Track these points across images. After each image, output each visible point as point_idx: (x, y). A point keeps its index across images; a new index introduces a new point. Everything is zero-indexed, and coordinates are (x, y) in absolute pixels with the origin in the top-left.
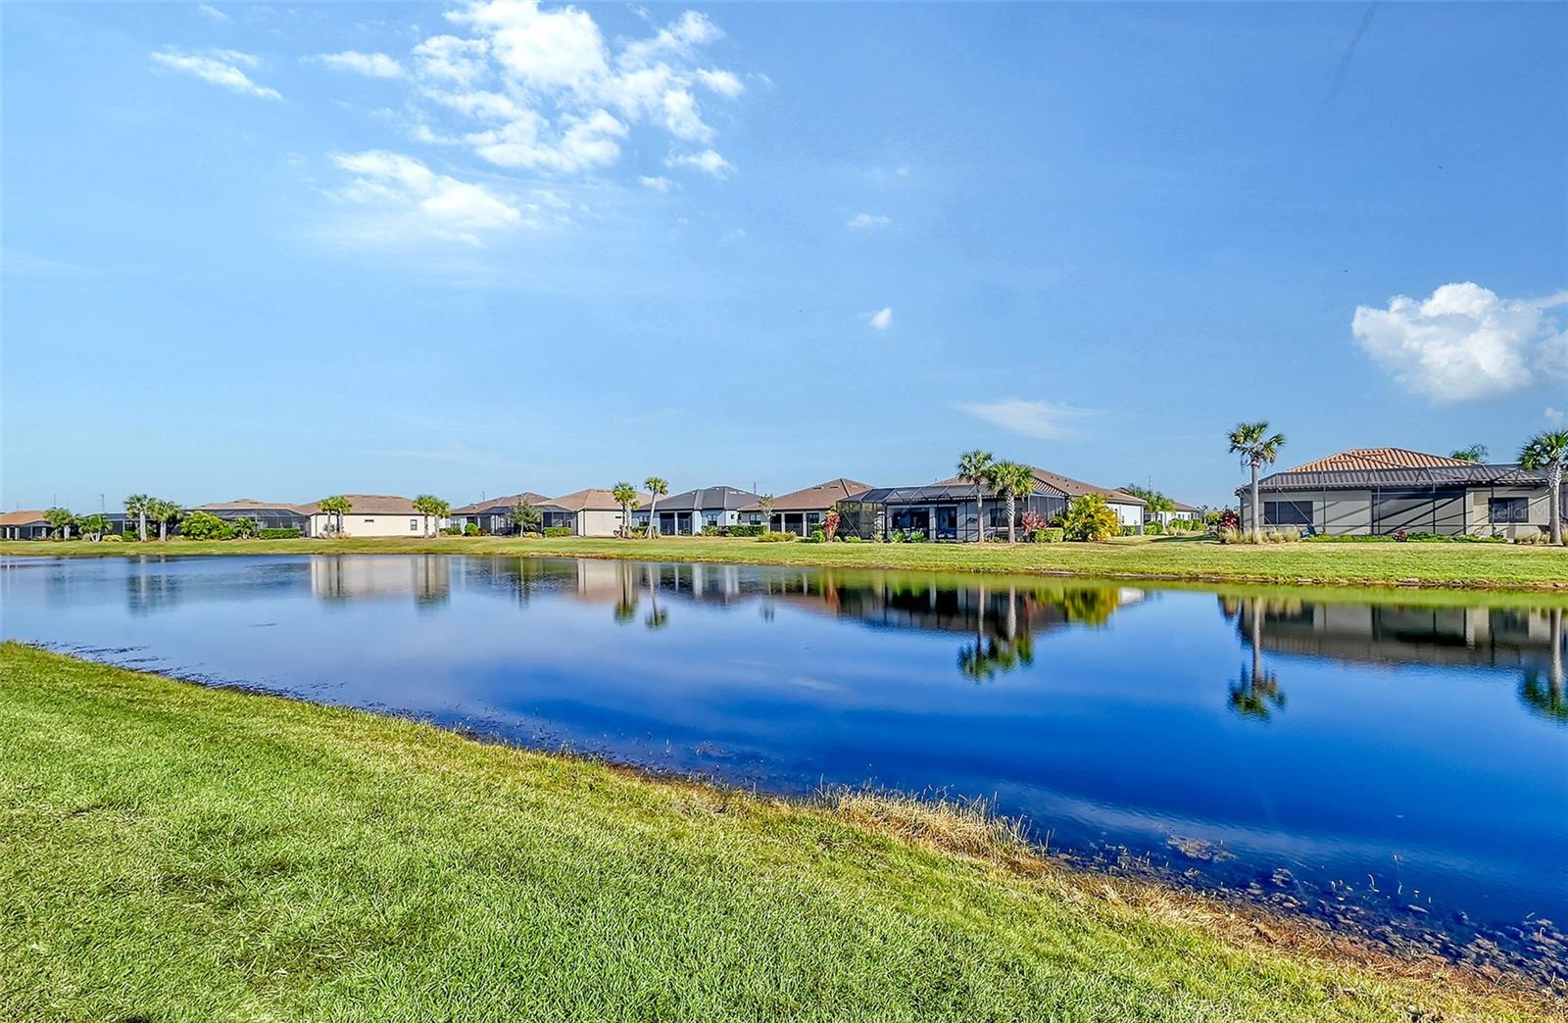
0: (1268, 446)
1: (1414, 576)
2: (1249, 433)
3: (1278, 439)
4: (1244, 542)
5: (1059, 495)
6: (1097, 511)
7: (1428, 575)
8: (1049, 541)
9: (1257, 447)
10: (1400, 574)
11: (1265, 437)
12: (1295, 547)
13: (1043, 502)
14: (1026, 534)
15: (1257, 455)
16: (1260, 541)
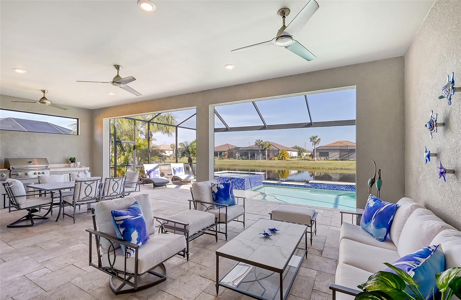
0: (318, 140)
1: (339, 167)
2: (314, 138)
3: (319, 139)
4: (313, 160)
5: (277, 149)
6: (285, 153)
7: (342, 167)
8: (274, 160)
9: (316, 141)
10: (337, 167)
11: (317, 139)
12: (322, 161)
13: (274, 151)
14: (270, 158)
15: (315, 143)
16: (316, 160)
